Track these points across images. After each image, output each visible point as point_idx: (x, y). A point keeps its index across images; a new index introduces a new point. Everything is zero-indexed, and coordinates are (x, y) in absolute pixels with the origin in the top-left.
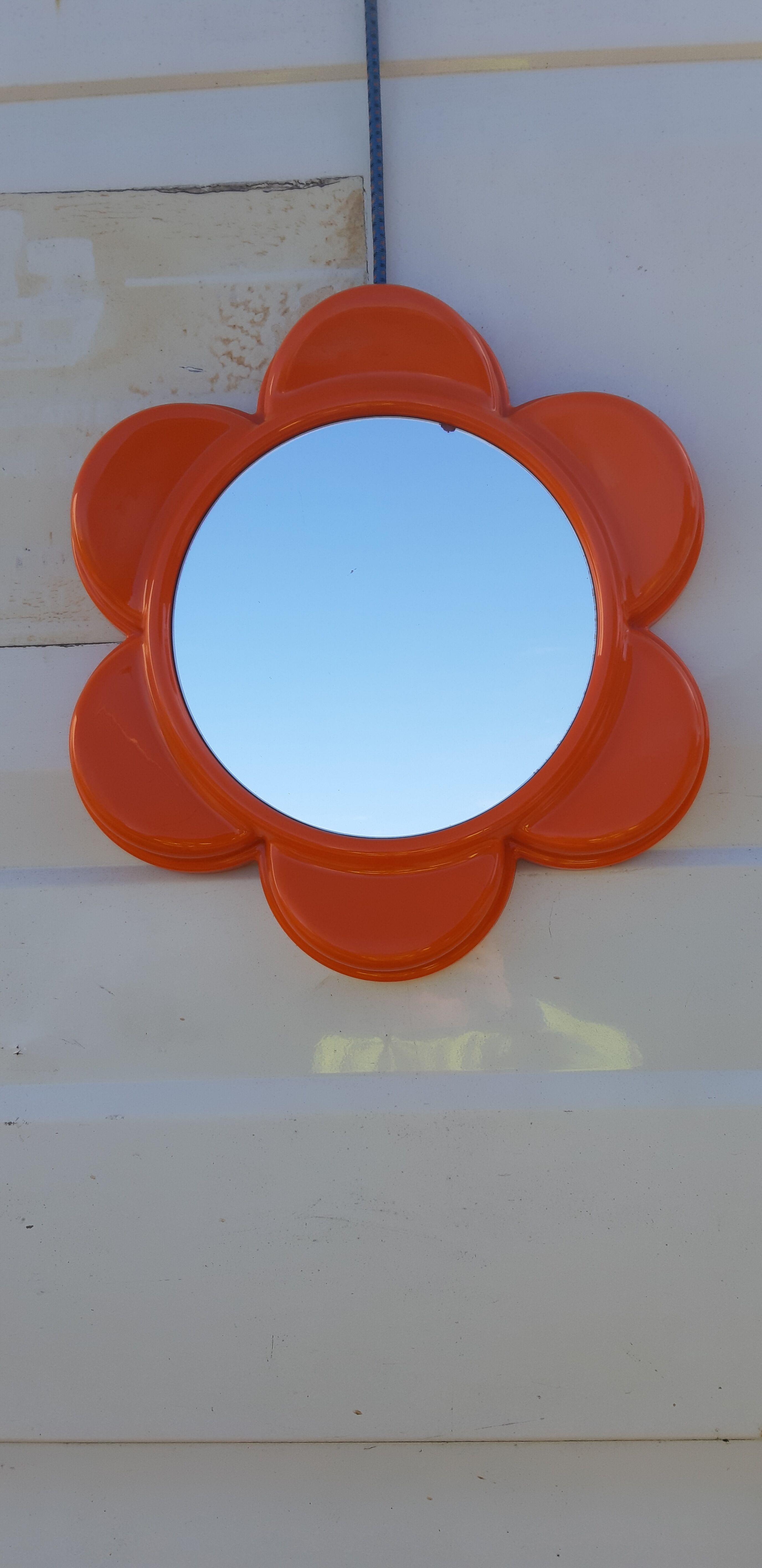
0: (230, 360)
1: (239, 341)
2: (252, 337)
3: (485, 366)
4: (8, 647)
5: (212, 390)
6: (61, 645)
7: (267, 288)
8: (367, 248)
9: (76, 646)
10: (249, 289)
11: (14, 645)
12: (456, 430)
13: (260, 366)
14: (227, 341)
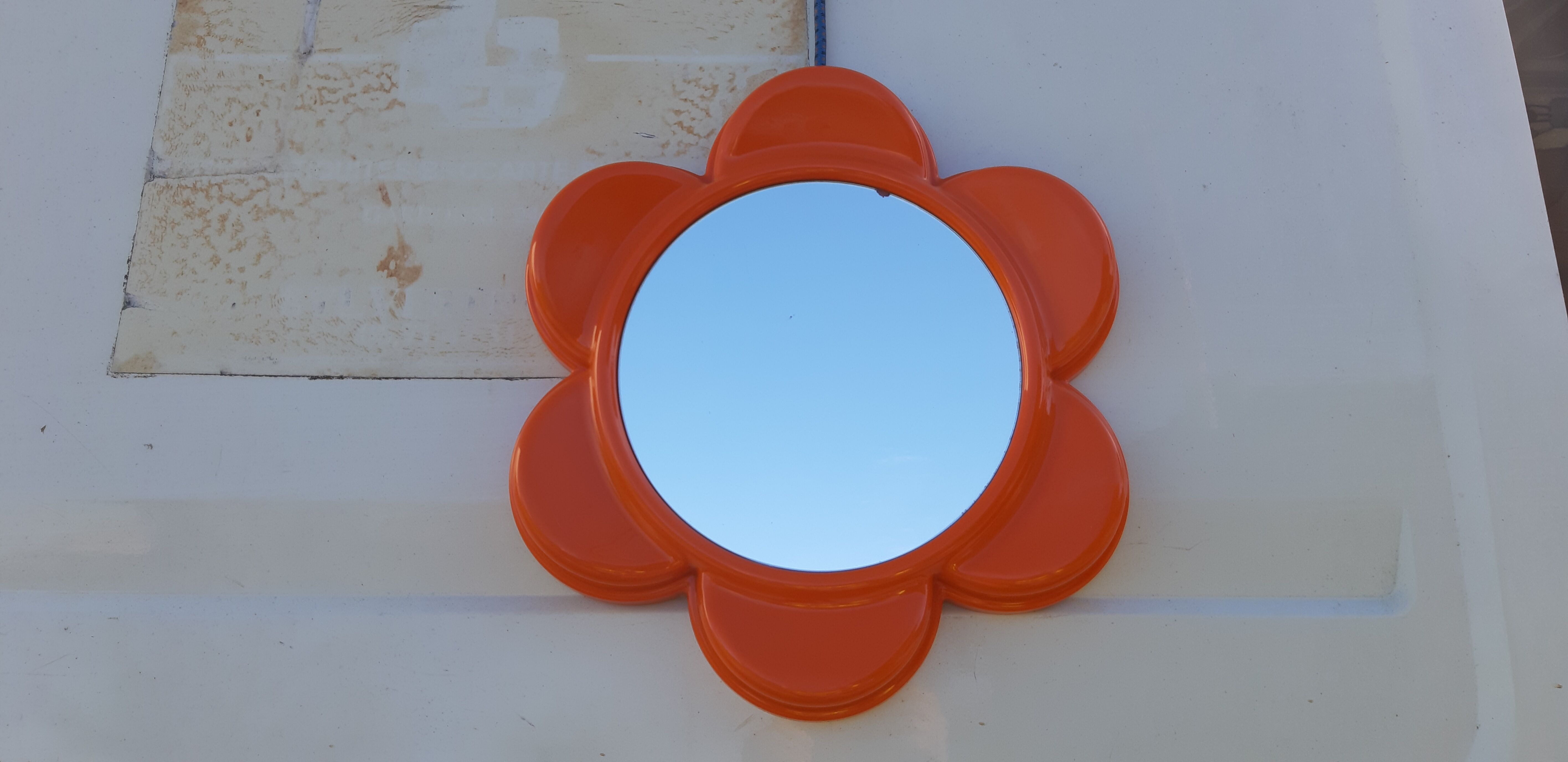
0: (680, 128)
1: (690, 113)
2: (702, 110)
3: (919, 141)
4: (455, 378)
5: (663, 154)
6: (507, 379)
7: (717, 68)
8: (808, 38)
9: (521, 380)
10: (701, 68)
11: (460, 376)
12: (890, 196)
13: (708, 135)
14: (678, 112)
